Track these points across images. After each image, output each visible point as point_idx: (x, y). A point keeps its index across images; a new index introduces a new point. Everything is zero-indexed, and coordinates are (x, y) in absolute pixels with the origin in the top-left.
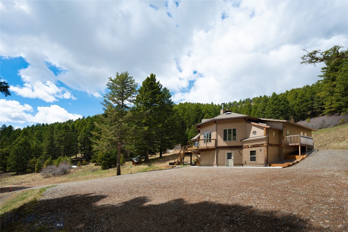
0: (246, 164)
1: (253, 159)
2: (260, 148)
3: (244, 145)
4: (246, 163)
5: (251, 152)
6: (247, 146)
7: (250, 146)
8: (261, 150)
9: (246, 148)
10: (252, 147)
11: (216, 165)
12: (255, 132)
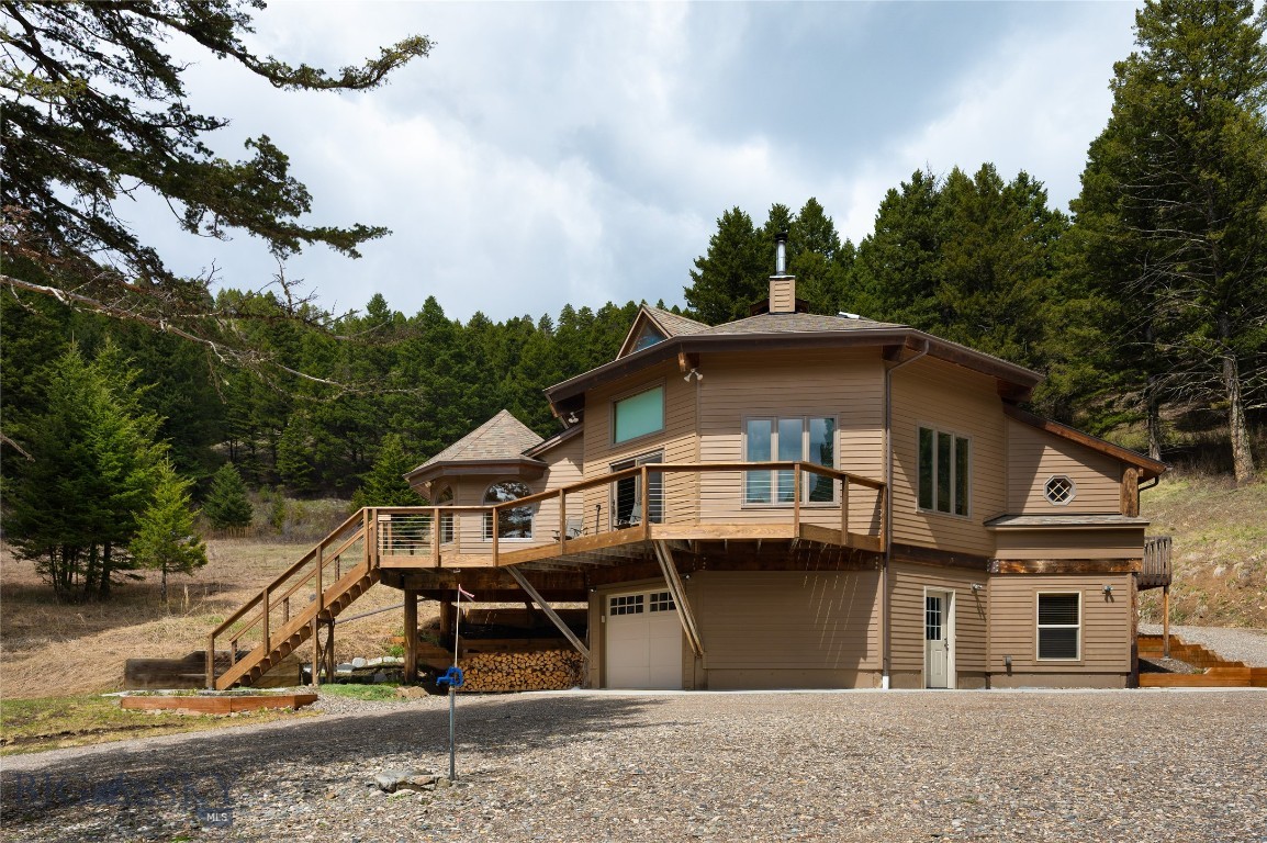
0: (1009, 673)
1: (1058, 644)
2: (1106, 582)
3: (1002, 554)
4: (1013, 669)
5: (1044, 599)
6: (1023, 562)
7: (1041, 566)
8: (1108, 592)
9: (1013, 573)
10: (1051, 571)
11: (886, 679)
12: (1059, 487)
